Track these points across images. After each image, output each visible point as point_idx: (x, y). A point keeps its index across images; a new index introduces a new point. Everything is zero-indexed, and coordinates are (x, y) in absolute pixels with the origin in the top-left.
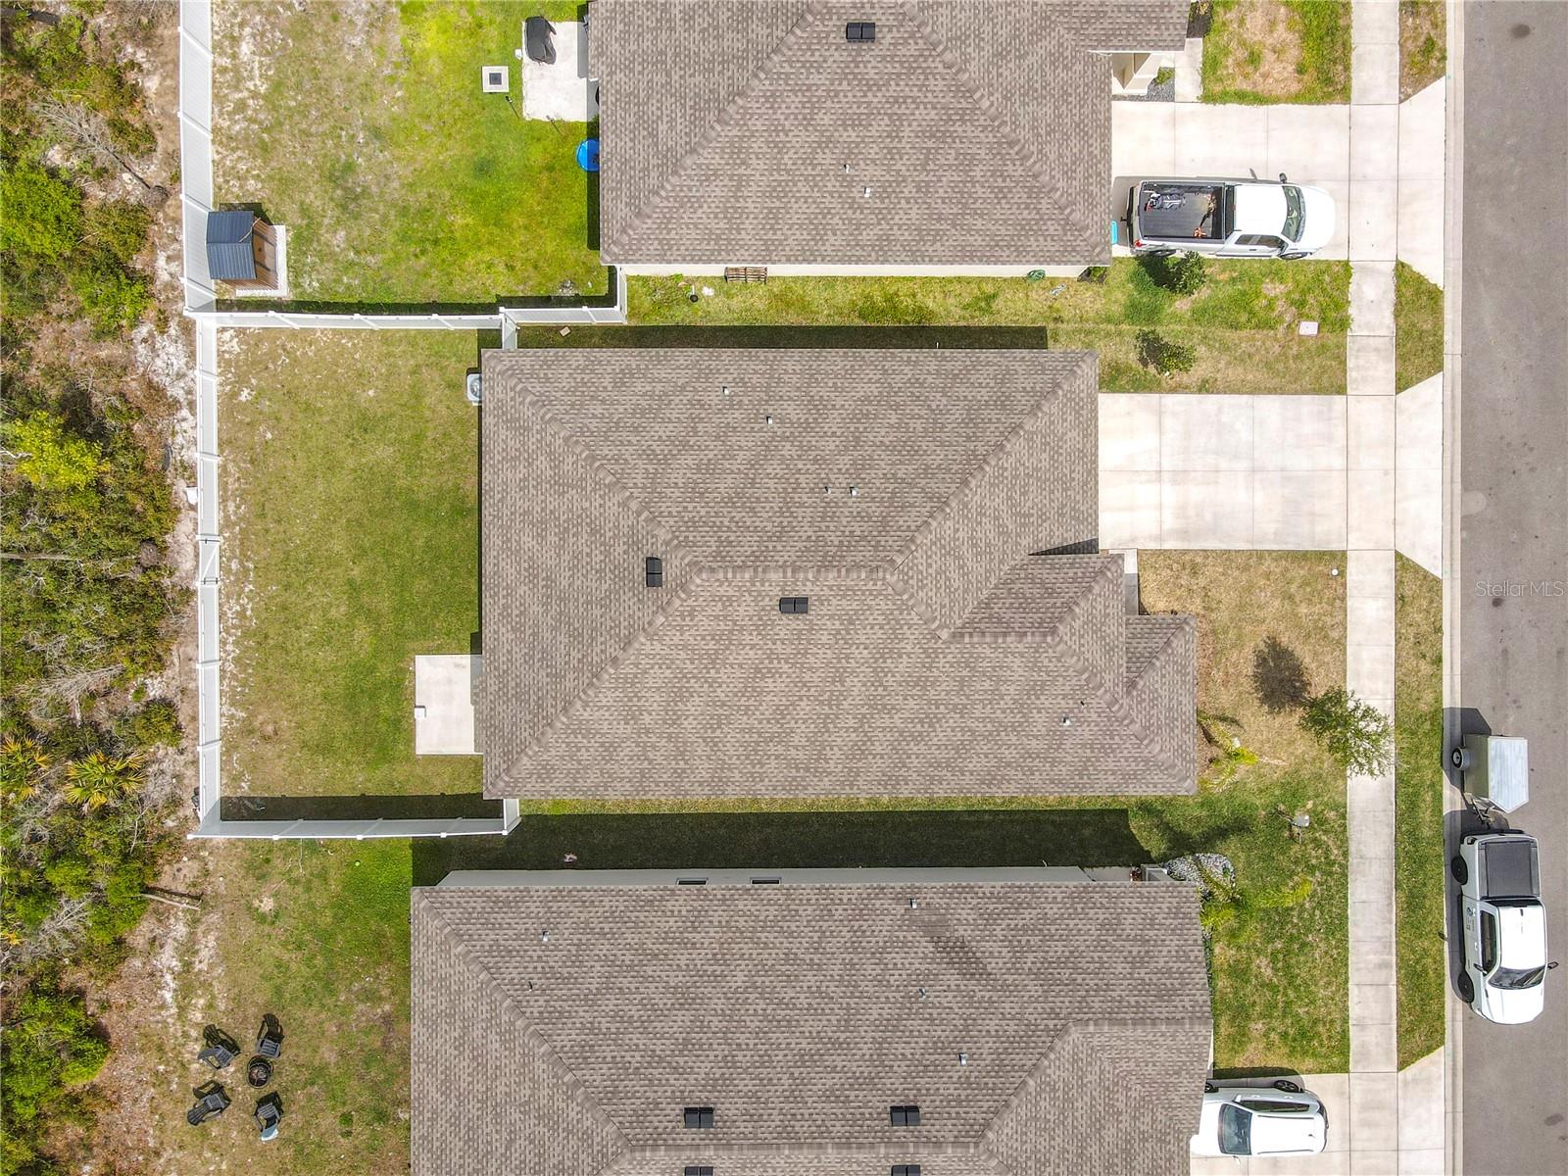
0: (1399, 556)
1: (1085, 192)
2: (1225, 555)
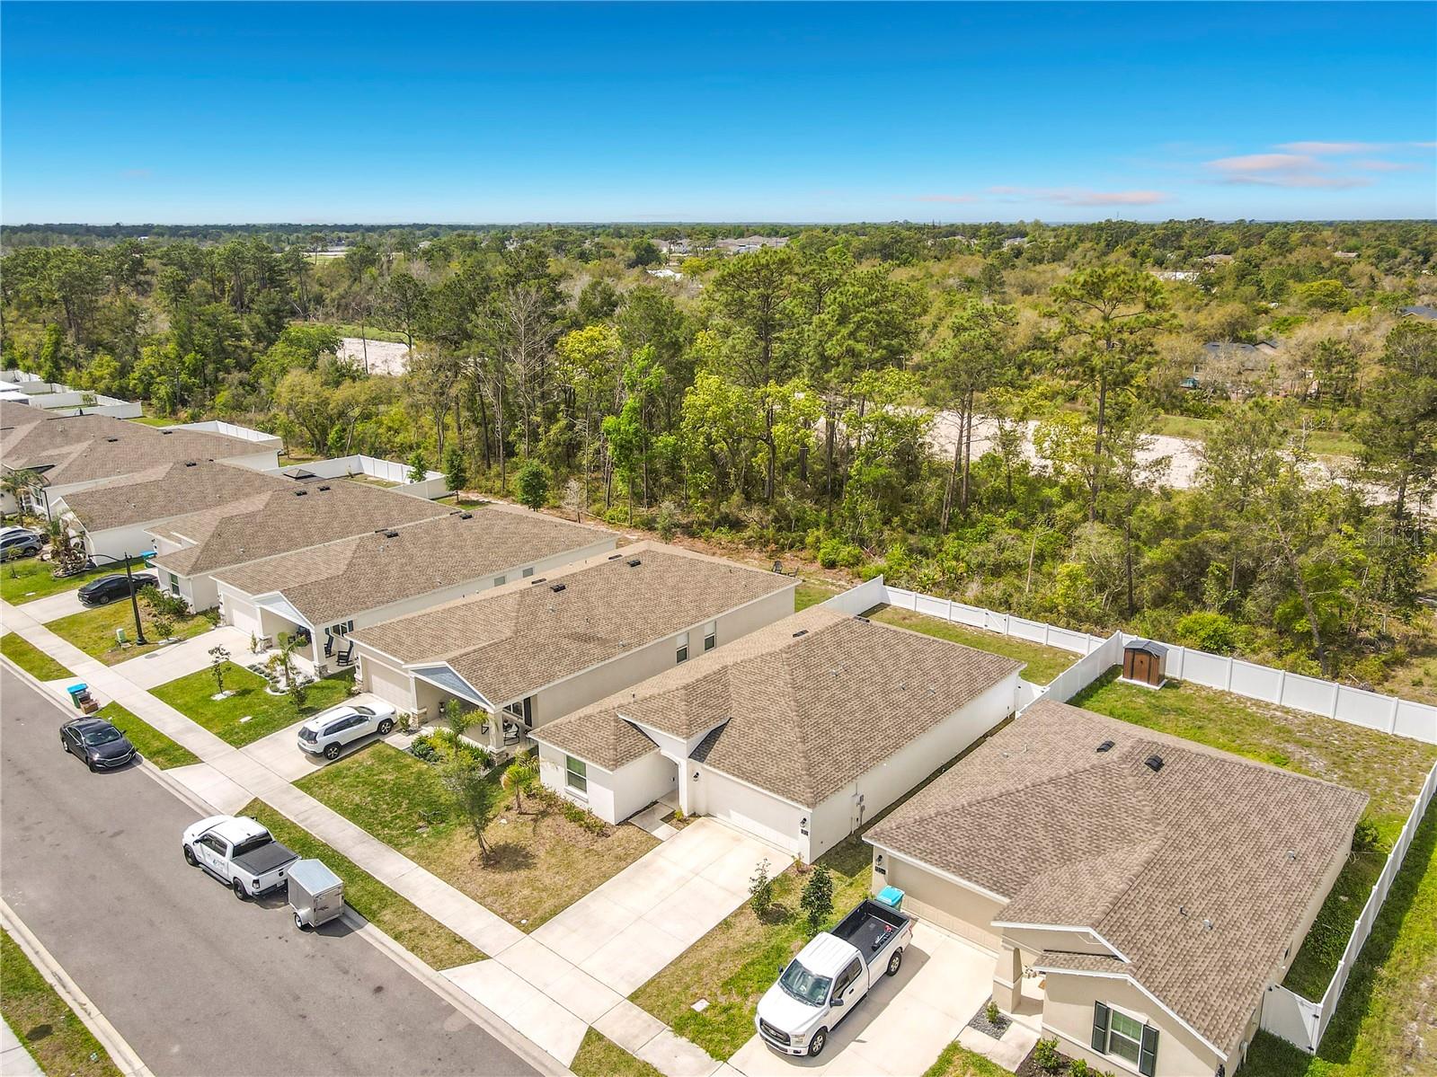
0: (486, 957)
1: (925, 836)
2: (606, 877)
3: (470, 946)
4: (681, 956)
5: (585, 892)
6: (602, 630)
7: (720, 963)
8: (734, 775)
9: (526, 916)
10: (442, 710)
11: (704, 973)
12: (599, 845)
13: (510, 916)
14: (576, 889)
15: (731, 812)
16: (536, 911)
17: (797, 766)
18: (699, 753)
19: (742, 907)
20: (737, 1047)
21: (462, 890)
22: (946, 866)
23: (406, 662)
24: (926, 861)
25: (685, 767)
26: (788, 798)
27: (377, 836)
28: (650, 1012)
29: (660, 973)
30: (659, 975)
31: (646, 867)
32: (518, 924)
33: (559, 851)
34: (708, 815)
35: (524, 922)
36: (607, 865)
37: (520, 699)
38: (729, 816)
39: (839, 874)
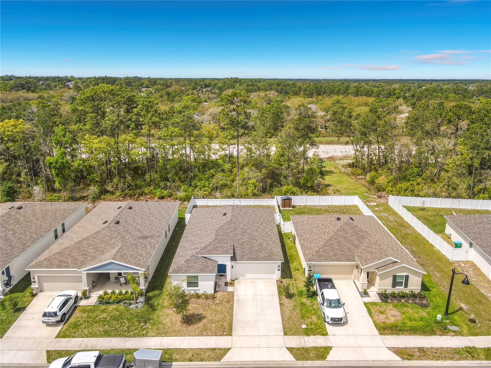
0: (229, 349)
2: (232, 308)
3: (220, 349)
4: (282, 318)
5: (232, 316)
6: (146, 233)
7: (293, 314)
8: (251, 261)
9: (224, 332)
10: (94, 284)
11: (293, 318)
12: (217, 301)
13: (218, 334)
14: (228, 317)
16: (225, 328)
18: (234, 258)
19: (280, 298)
20: (326, 330)
21: (189, 336)
22: (333, 260)
23: (79, 269)
24: (327, 261)
25: (229, 264)
26: (274, 261)
27: (130, 336)
28: (295, 335)
29: (283, 324)
32: (224, 335)
33: (206, 308)
34: (236, 279)
36: (227, 305)
38: (245, 276)
39: (289, 279)
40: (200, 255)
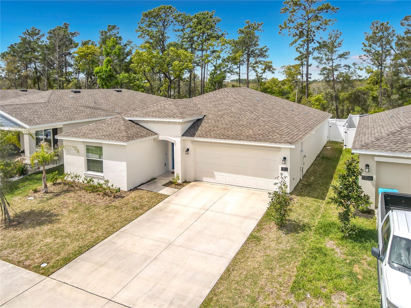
2: (128, 221)
4: (228, 270)
5: (108, 234)
6: (104, 107)
7: (272, 269)
8: (221, 139)
9: (47, 261)
11: (262, 282)
12: (117, 203)
13: (27, 263)
14: (101, 232)
15: (216, 173)
16: (58, 254)
17: (266, 127)
18: (189, 133)
19: (260, 226)
25: (178, 141)
26: (271, 142)
29: (213, 290)
30: (214, 292)
31: (161, 211)
32: (37, 269)
33: (81, 210)
34: (195, 181)
35: (44, 265)
36: (126, 213)
37: (50, 126)
38: (213, 176)
39: (313, 199)
40: (128, 117)
